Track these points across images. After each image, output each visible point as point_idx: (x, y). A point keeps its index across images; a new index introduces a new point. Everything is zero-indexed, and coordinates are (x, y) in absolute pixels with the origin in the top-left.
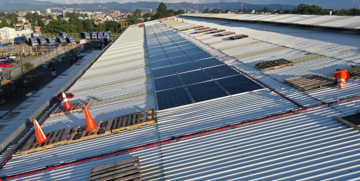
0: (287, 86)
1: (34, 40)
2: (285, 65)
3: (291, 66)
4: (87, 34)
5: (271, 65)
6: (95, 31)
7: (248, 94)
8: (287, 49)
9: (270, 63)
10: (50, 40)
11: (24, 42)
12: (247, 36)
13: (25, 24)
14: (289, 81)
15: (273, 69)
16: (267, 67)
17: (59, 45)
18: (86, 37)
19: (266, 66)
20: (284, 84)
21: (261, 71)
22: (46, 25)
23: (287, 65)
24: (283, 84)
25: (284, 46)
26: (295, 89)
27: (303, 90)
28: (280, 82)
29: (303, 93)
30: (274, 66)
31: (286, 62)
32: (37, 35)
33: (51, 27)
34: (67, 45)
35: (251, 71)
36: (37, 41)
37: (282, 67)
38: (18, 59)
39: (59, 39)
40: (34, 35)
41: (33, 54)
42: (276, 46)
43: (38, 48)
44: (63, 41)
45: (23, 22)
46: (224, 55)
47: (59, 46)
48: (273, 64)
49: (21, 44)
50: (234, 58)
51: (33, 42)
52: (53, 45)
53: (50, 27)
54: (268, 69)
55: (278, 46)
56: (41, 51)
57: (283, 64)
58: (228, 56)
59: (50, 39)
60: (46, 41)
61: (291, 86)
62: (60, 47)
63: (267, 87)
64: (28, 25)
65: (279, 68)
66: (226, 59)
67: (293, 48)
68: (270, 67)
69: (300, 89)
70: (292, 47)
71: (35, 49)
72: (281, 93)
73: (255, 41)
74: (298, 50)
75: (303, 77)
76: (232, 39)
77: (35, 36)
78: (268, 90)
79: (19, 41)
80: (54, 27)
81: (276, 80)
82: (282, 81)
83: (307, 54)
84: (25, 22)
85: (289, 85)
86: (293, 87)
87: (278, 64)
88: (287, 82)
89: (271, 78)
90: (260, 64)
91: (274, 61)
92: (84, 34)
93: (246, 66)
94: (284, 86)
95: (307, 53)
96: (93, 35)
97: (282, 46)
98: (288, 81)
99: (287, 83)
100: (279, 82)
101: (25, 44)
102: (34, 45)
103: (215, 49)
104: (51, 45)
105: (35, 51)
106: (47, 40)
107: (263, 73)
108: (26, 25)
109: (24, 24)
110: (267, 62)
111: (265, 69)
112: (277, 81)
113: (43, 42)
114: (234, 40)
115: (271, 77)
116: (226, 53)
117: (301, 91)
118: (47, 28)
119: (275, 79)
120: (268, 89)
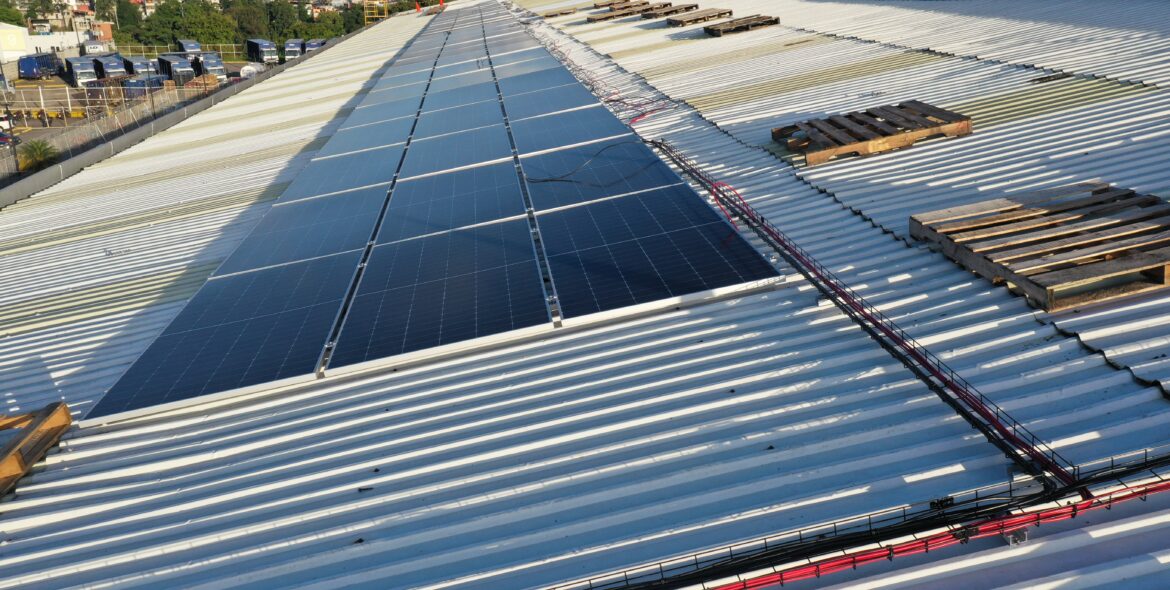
0: (928, 259)
1: (83, 66)
2: (926, 132)
3: (959, 137)
4: (266, 47)
5: (850, 132)
6: (296, 37)
7: (677, 308)
8: (945, 62)
9: (848, 123)
10: (138, 66)
11: (52, 71)
12: (776, 22)
13: (77, 14)
14: (939, 224)
15: (856, 154)
16: (826, 146)
17: (164, 82)
18: (266, 58)
19: (822, 137)
20: (909, 246)
21: (791, 164)
22: (144, 17)
23: (935, 130)
24: (901, 244)
25: (927, 51)
26: (977, 283)
27: (1032, 296)
28: (886, 232)
29: (1041, 322)
30: (862, 139)
31: (934, 119)
32: (97, 50)
33: (163, 25)
34: (193, 84)
35: (743, 164)
36: (93, 71)
37: (909, 146)
38: (20, 131)
39: (169, 63)
40: (89, 49)
41: (74, 111)
42: (890, 52)
43: (94, 94)
44: (180, 67)
45: (70, 8)
46: (650, 95)
47: (165, 88)
48: (861, 130)
49: (40, 78)
50: (687, 106)
51: (79, 71)
52: (143, 83)
53: (158, 23)
54: (831, 153)
55: (898, 52)
56: (102, 103)
57: (913, 126)
58: (668, 97)
59: (136, 64)
60: (125, 68)
61: (949, 259)
62: (168, 90)
63: (797, 262)
64: (87, 17)
65: (890, 151)
66: (652, 111)
67: (970, 58)
68: (840, 144)
69: (1011, 285)
70: (965, 54)
71: (82, 95)
72: (882, 315)
73: (804, 36)
74: (993, 63)
75: (1029, 200)
76: (711, 33)
77: (91, 51)
78: (802, 289)
79: (36, 67)
80: (171, 25)
81: (865, 219)
82: (901, 227)
83: (1042, 80)
84: (75, 9)
85: (941, 251)
86: (962, 267)
87: (887, 129)
88: (928, 234)
89: (838, 206)
90: (794, 127)
91: (870, 114)
92: (256, 45)
93: (729, 140)
94: (909, 264)
95: (1042, 74)
96: (287, 49)
97: (918, 51)
98: (931, 228)
99: (926, 240)
100: (878, 231)
101: (57, 78)
102: (83, 83)
103: (626, 71)
104: (138, 81)
105: (83, 104)
106: (129, 67)
107: (800, 179)
108: (79, 20)
109: (71, 14)
110: (832, 121)
111: (811, 156)
112: (869, 224)
113: (115, 71)
114: (719, 36)
115: (836, 201)
116: (660, 89)
117: (1020, 302)
118: (149, 30)
119: (857, 213)
120: (800, 277)
